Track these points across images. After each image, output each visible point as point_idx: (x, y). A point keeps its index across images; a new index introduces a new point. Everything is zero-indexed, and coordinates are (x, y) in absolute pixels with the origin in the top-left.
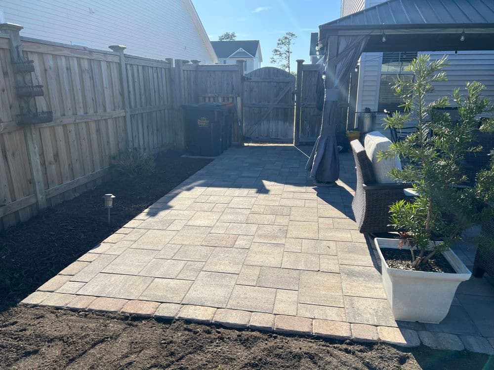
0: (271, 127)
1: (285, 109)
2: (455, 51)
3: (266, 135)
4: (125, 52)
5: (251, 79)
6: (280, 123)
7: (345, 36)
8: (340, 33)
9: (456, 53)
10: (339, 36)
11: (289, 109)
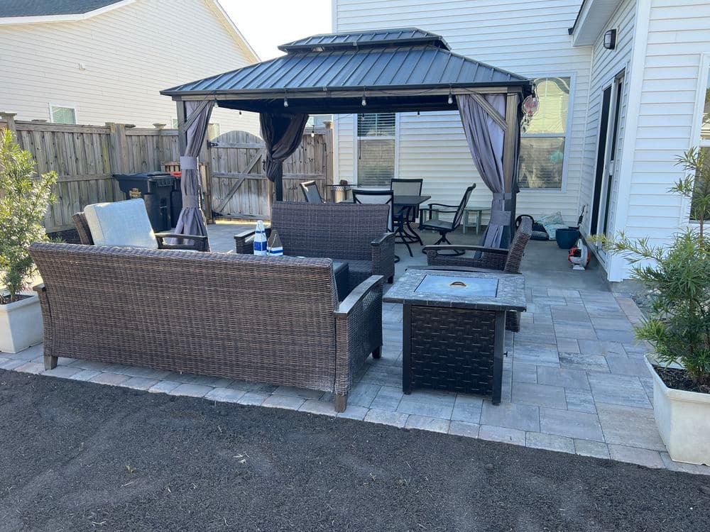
0: (244, 201)
1: (257, 180)
2: (417, 113)
3: (239, 211)
4: (15, 118)
5: (217, 145)
6: (254, 197)
7: (190, 101)
8: (184, 98)
9: (419, 114)
10: (184, 102)
11: (263, 181)
